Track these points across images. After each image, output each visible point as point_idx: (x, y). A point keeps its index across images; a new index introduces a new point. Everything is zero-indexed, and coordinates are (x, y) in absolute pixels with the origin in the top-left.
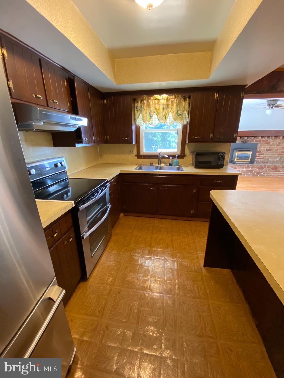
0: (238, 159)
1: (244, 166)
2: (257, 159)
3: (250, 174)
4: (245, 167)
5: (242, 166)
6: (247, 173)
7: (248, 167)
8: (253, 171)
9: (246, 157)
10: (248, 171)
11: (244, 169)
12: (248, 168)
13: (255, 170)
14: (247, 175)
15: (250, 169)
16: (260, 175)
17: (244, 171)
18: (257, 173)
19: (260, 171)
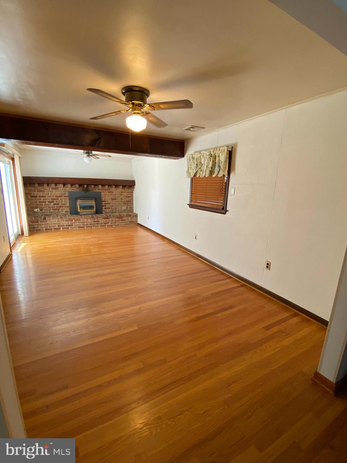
0: (81, 209)
1: (88, 217)
2: (105, 208)
3: (96, 225)
4: (90, 218)
5: (85, 217)
6: (93, 224)
7: (92, 217)
8: (99, 221)
9: (91, 207)
10: (94, 222)
11: (89, 221)
12: (94, 219)
13: (102, 221)
14: (93, 226)
15: (96, 220)
16: (108, 226)
17: (89, 222)
18: (104, 223)
19: (106, 221)
